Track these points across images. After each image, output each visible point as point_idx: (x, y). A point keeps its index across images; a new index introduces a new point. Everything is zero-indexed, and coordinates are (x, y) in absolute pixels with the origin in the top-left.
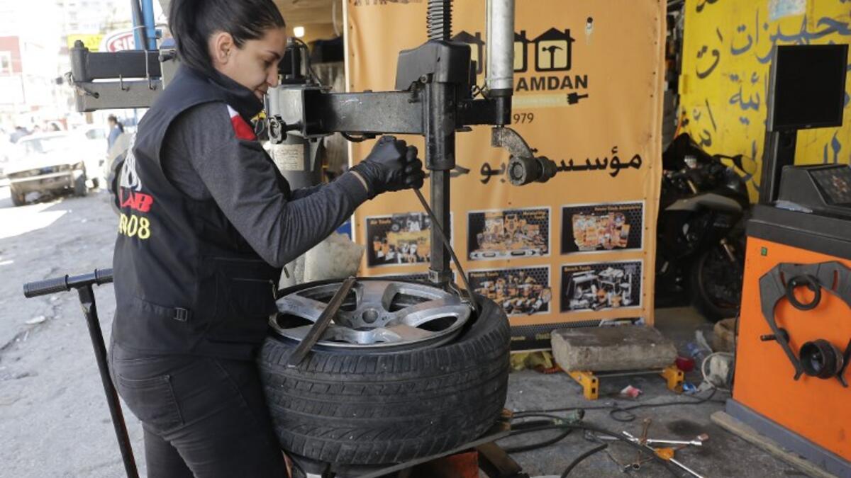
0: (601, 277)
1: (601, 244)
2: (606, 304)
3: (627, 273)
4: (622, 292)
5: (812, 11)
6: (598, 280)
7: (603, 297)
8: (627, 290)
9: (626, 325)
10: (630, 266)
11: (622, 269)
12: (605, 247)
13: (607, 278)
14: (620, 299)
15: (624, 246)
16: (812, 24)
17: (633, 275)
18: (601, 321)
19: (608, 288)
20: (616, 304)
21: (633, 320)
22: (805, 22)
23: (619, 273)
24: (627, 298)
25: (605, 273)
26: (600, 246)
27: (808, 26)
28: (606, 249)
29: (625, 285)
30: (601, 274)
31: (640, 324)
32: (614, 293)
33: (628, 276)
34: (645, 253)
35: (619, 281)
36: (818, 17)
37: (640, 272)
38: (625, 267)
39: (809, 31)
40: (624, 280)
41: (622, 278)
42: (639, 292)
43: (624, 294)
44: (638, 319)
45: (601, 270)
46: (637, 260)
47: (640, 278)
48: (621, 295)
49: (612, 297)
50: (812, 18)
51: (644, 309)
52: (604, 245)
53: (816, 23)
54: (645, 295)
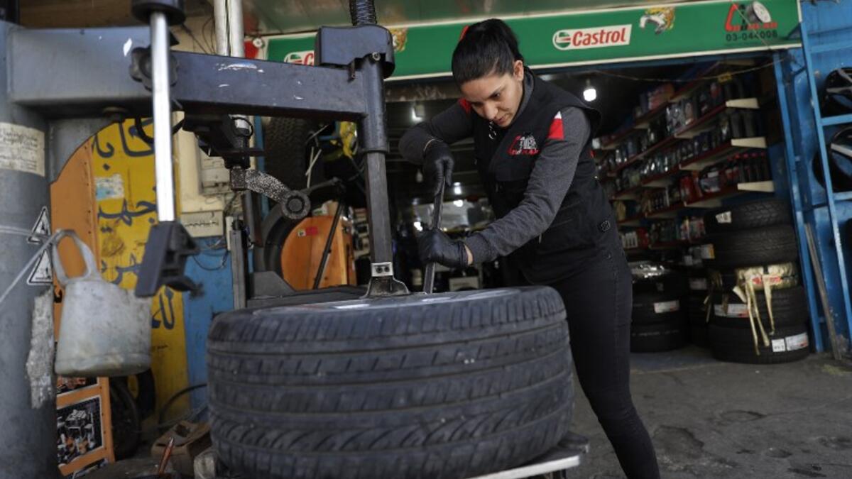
0: (68, 423)
1: (64, 385)
2: (75, 453)
3: (89, 413)
4: (87, 435)
5: (130, 196)
6: (66, 426)
7: (71, 445)
8: (89, 431)
9: (93, 471)
10: (91, 405)
11: (85, 409)
12: (69, 388)
13: (73, 423)
14: (85, 443)
15: (84, 383)
16: (132, 206)
17: (94, 414)
18: (73, 474)
19: (75, 434)
20: (83, 451)
21: (98, 463)
22: (125, 203)
23: (82, 414)
24: (92, 440)
25: (71, 417)
26: (64, 387)
27: (128, 207)
28: (71, 390)
29: (89, 426)
30: (69, 419)
31: (105, 465)
32: (81, 437)
33: (90, 415)
34: (101, 388)
35: (84, 422)
36: (136, 200)
37: (99, 408)
38: (87, 406)
39: (130, 210)
40: (87, 421)
41: (85, 419)
42: (100, 432)
43: (89, 436)
44: (103, 460)
45: (68, 415)
46: (95, 397)
47: (99, 416)
48: (86, 439)
49: (79, 443)
50: (131, 201)
51: (106, 449)
52: (67, 385)
53: (135, 206)
54: (105, 433)
